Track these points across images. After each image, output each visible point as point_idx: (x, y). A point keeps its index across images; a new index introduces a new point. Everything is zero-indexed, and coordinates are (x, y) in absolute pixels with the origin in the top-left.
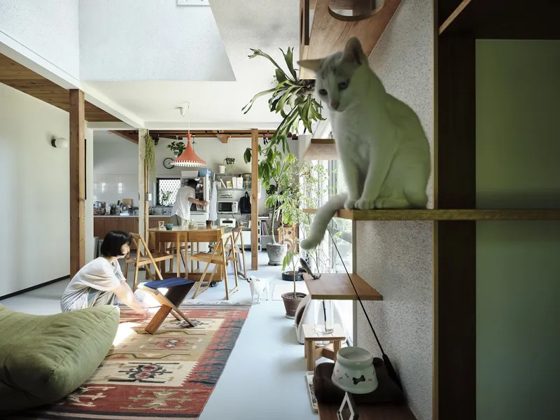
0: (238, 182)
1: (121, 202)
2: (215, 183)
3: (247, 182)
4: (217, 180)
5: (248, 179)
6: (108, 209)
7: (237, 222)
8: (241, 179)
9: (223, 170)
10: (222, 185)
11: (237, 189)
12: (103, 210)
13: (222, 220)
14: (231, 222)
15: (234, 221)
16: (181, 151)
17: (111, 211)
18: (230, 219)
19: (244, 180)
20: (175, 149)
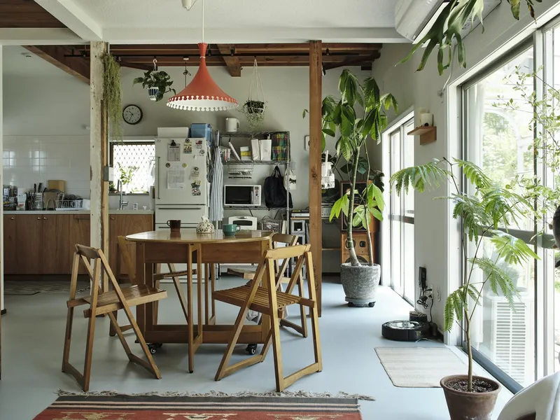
0: (263, 149)
1: (45, 185)
2: (219, 151)
3: (279, 148)
4: (222, 145)
5: (281, 143)
6: (22, 199)
7: (258, 224)
8: (269, 142)
9: (233, 126)
10: (232, 154)
11: (260, 162)
12: (12, 200)
13: (231, 220)
14: (250, 223)
15: (255, 221)
16: (162, 89)
17: (27, 202)
18: (248, 218)
19: (274, 144)
20: (150, 84)
